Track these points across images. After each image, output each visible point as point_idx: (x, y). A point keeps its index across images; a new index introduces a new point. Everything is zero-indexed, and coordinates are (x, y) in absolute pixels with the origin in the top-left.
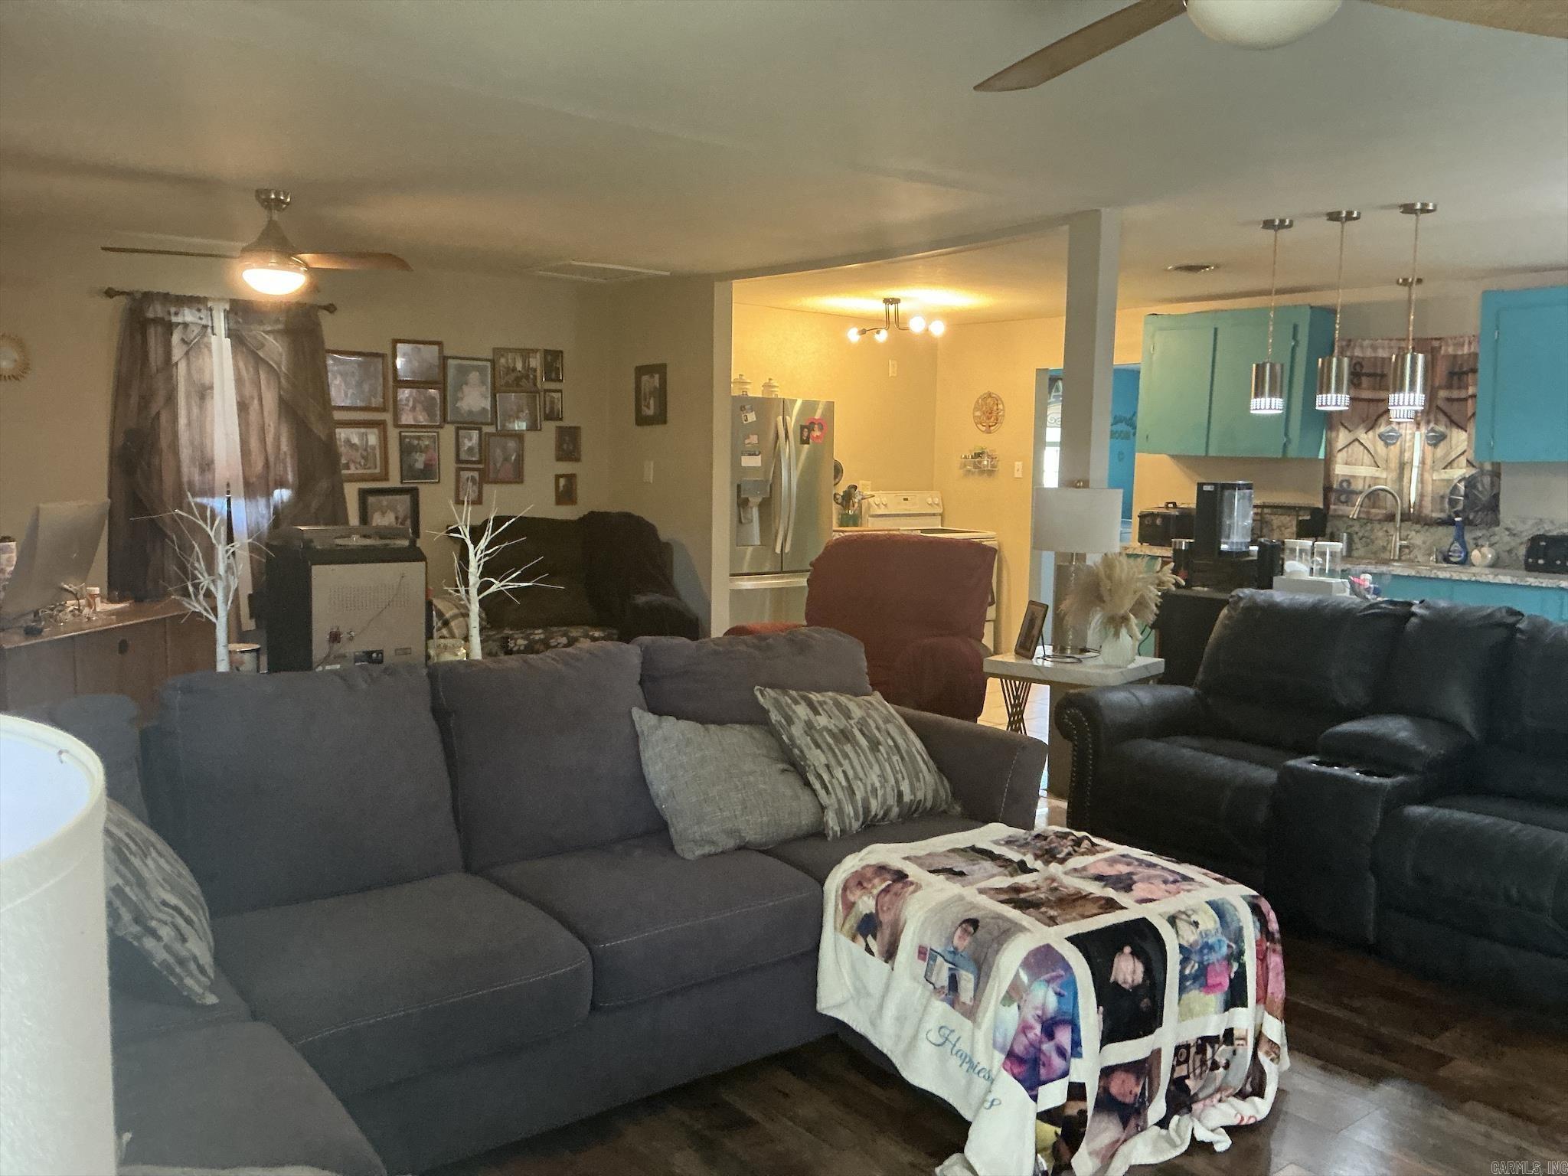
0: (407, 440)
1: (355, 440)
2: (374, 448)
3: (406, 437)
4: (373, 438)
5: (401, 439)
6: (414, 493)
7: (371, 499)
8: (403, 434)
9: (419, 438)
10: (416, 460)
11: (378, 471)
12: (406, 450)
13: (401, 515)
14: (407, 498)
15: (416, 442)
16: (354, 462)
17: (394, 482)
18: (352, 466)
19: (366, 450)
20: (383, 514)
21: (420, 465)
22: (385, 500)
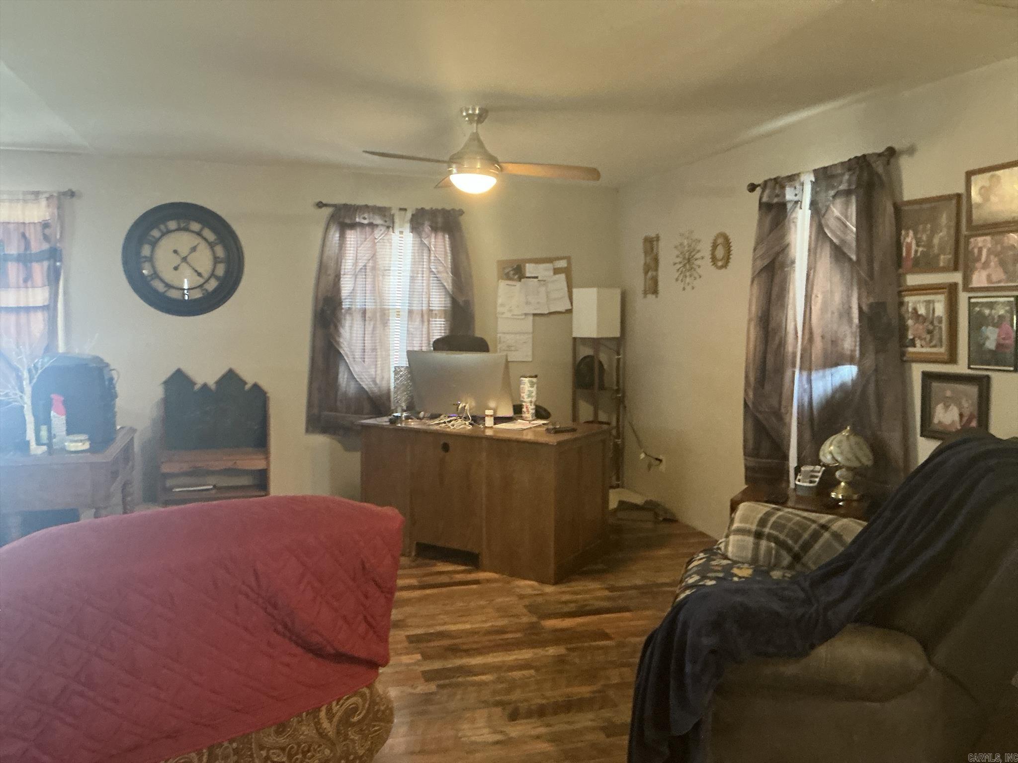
0: (977, 309)
1: (922, 311)
2: (940, 320)
3: (976, 304)
4: (940, 309)
5: (971, 306)
6: (983, 384)
7: (935, 385)
8: (973, 300)
9: (991, 305)
10: (987, 338)
11: (942, 350)
12: (977, 322)
13: (967, 413)
14: (973, 390)
15: (987, 312)
16: (920, 338)
17: (961, 367)
18: (918, 343)
19: (932, 323)
20: (947, 407)
21: (991, 345)
22: (948, 389)
